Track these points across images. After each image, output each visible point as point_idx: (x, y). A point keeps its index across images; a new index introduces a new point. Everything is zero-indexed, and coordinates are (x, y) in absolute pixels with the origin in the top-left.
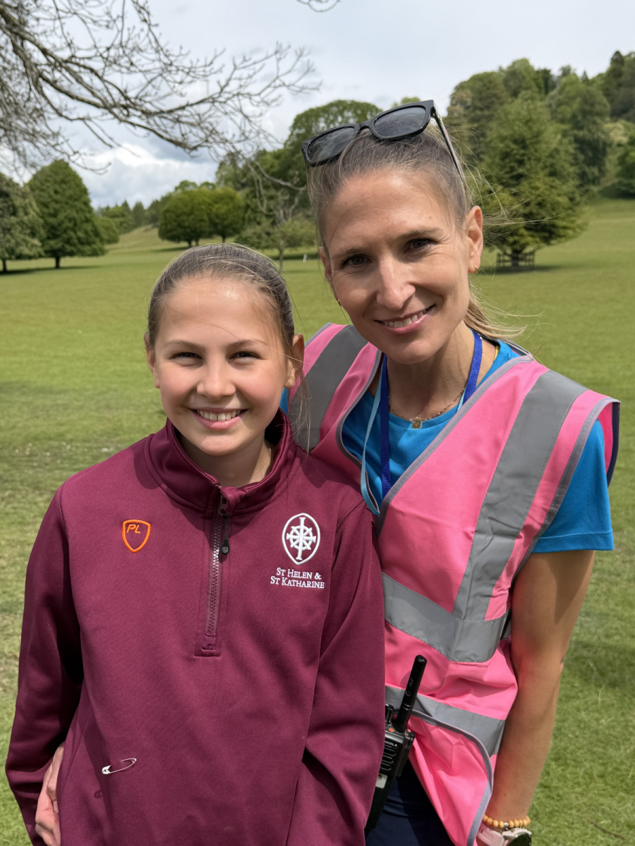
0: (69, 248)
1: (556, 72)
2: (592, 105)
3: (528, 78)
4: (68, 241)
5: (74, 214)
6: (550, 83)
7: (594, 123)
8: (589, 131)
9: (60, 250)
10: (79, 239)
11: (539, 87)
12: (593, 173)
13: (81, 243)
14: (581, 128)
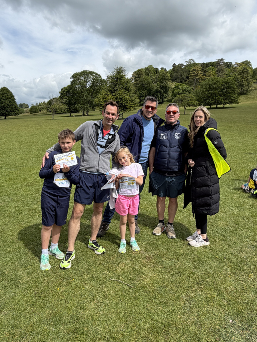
0: (7, 113)
1: (159, 69)
2: (165, 77)
3: (152, 70)
4: (7, 111)
5: (9, 103)
6: (158, 72)
7: (165, 82)
8: (164, 84)
9: (4, 113)
10: (10, 110)
11: (155, 73)
12: (165, 95)
13: (11, 112)
14: (162, 83)
